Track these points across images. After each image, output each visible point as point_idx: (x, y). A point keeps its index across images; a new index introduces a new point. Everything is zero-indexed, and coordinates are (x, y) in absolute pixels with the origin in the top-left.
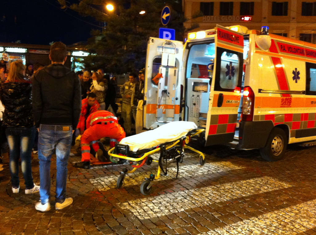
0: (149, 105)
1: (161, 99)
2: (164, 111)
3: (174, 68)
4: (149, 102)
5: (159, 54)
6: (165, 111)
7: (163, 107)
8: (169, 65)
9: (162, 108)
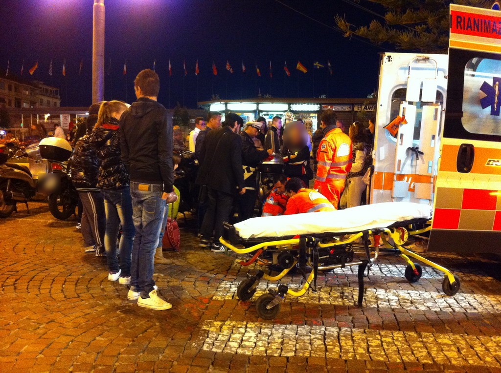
0: (380, 173)
1: (404, 164)
2: (412, 187)
3: (435, 105)
4: (379, 168)
5: (402, 82)
6: (414, 187)
7: (410, 179)
8: (423, 100)
9: (407, 181)
